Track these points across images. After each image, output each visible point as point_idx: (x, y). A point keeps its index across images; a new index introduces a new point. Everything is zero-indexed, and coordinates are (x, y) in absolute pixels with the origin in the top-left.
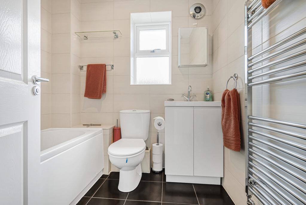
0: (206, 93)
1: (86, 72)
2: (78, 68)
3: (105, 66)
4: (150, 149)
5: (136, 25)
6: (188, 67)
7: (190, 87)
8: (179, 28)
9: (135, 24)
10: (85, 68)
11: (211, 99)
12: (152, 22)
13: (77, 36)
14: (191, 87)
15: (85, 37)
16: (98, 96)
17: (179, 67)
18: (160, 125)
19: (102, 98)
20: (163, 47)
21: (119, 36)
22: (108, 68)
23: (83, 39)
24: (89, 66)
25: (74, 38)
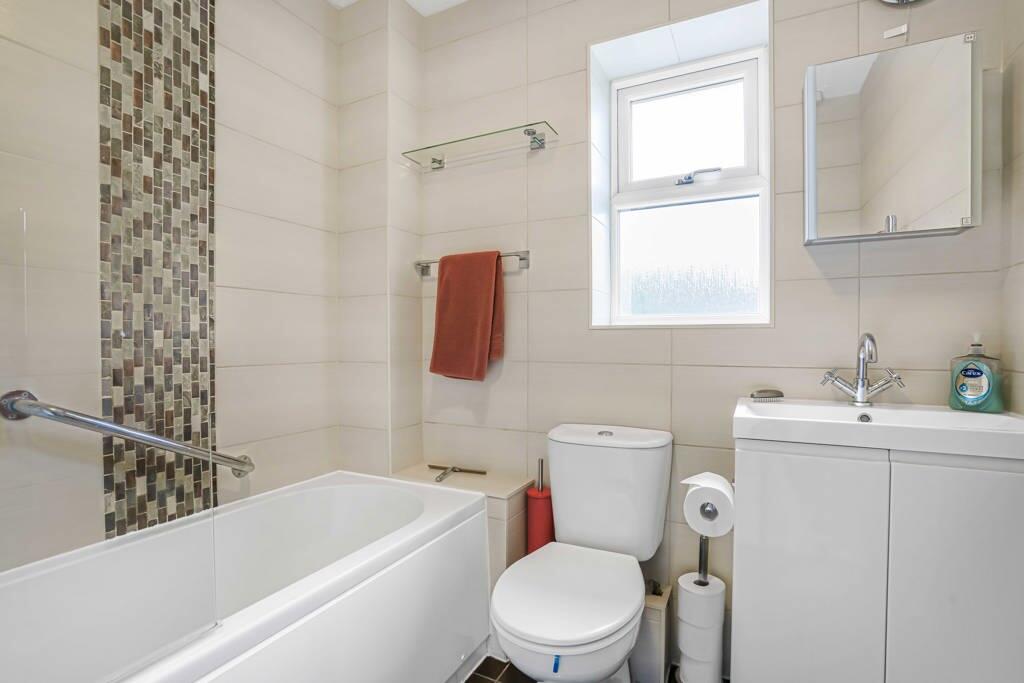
0: (963, 365)
1: (435, 285)
2: (414, 271)
3: (499, 257)
4: (666, 592)
5: (617, 85)
6: (859, 241)
7: (868, 342)
8: (810, 69)
9: (610, 83)
10: (434, 270)
11: (995, 404)
12: (680, 64)
13: (408, 164)
14: (873, 340)
15: (434, 161)
16: (475, 369)
17: (809, 244)
18: (709, 513)
19: (486, 379)
20: (733, 156)
21: (546, 140)
22: (510, 264)
23: (429, 169)
24: (445, 263)
25: (398, 174)
